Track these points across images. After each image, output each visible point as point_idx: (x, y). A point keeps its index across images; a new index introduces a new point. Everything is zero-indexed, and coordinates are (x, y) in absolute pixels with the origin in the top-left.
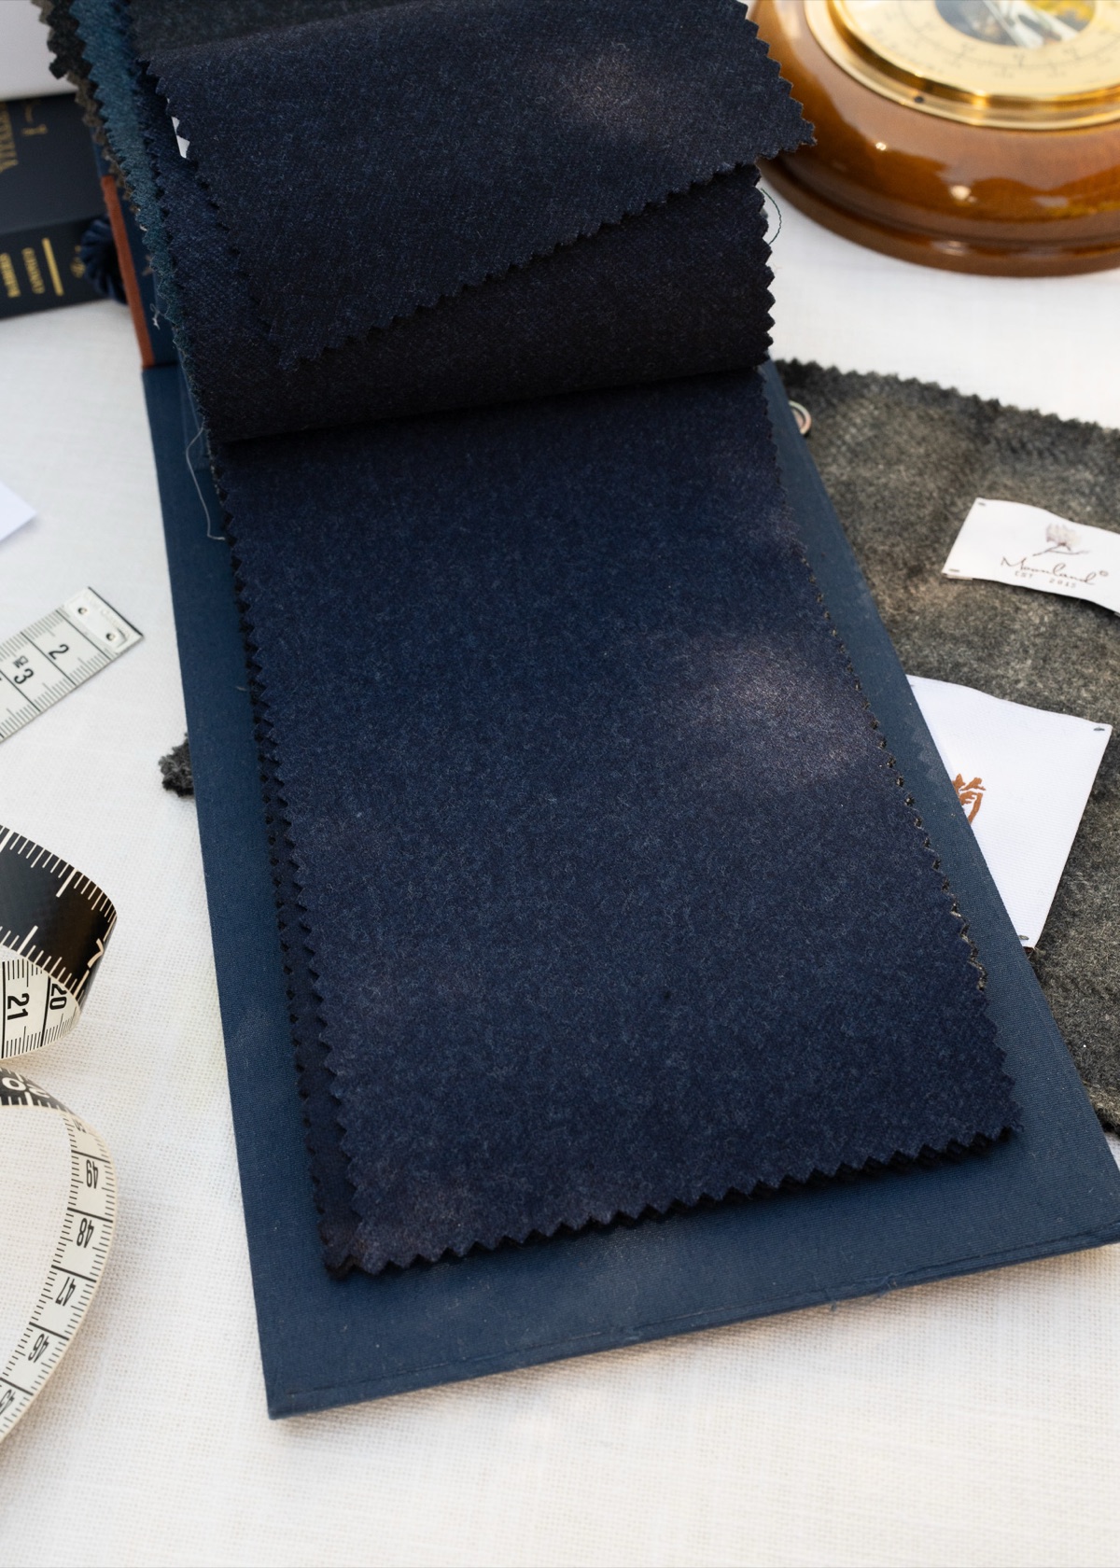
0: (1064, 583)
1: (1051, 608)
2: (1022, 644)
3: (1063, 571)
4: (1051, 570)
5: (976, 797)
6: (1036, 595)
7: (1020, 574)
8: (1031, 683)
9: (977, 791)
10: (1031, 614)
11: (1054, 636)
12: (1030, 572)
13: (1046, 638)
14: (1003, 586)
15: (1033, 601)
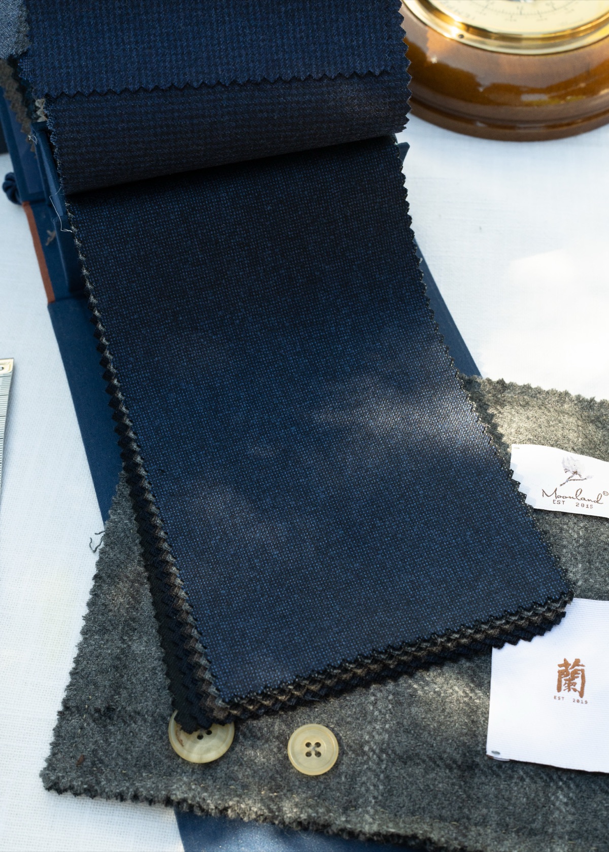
0: (585, 505)
1: (581, 525)
2: (572, 553)
4: (574, 497)
5: (580, 672)
6: (570, 515)
7: (556, 502)
8: (586, 581)
9: (580, 668)
10: (570, 532)
11: (589, 544)
12: (561, 499)
13: (585, 547)
14: (548, 512)
15: (569, 521)
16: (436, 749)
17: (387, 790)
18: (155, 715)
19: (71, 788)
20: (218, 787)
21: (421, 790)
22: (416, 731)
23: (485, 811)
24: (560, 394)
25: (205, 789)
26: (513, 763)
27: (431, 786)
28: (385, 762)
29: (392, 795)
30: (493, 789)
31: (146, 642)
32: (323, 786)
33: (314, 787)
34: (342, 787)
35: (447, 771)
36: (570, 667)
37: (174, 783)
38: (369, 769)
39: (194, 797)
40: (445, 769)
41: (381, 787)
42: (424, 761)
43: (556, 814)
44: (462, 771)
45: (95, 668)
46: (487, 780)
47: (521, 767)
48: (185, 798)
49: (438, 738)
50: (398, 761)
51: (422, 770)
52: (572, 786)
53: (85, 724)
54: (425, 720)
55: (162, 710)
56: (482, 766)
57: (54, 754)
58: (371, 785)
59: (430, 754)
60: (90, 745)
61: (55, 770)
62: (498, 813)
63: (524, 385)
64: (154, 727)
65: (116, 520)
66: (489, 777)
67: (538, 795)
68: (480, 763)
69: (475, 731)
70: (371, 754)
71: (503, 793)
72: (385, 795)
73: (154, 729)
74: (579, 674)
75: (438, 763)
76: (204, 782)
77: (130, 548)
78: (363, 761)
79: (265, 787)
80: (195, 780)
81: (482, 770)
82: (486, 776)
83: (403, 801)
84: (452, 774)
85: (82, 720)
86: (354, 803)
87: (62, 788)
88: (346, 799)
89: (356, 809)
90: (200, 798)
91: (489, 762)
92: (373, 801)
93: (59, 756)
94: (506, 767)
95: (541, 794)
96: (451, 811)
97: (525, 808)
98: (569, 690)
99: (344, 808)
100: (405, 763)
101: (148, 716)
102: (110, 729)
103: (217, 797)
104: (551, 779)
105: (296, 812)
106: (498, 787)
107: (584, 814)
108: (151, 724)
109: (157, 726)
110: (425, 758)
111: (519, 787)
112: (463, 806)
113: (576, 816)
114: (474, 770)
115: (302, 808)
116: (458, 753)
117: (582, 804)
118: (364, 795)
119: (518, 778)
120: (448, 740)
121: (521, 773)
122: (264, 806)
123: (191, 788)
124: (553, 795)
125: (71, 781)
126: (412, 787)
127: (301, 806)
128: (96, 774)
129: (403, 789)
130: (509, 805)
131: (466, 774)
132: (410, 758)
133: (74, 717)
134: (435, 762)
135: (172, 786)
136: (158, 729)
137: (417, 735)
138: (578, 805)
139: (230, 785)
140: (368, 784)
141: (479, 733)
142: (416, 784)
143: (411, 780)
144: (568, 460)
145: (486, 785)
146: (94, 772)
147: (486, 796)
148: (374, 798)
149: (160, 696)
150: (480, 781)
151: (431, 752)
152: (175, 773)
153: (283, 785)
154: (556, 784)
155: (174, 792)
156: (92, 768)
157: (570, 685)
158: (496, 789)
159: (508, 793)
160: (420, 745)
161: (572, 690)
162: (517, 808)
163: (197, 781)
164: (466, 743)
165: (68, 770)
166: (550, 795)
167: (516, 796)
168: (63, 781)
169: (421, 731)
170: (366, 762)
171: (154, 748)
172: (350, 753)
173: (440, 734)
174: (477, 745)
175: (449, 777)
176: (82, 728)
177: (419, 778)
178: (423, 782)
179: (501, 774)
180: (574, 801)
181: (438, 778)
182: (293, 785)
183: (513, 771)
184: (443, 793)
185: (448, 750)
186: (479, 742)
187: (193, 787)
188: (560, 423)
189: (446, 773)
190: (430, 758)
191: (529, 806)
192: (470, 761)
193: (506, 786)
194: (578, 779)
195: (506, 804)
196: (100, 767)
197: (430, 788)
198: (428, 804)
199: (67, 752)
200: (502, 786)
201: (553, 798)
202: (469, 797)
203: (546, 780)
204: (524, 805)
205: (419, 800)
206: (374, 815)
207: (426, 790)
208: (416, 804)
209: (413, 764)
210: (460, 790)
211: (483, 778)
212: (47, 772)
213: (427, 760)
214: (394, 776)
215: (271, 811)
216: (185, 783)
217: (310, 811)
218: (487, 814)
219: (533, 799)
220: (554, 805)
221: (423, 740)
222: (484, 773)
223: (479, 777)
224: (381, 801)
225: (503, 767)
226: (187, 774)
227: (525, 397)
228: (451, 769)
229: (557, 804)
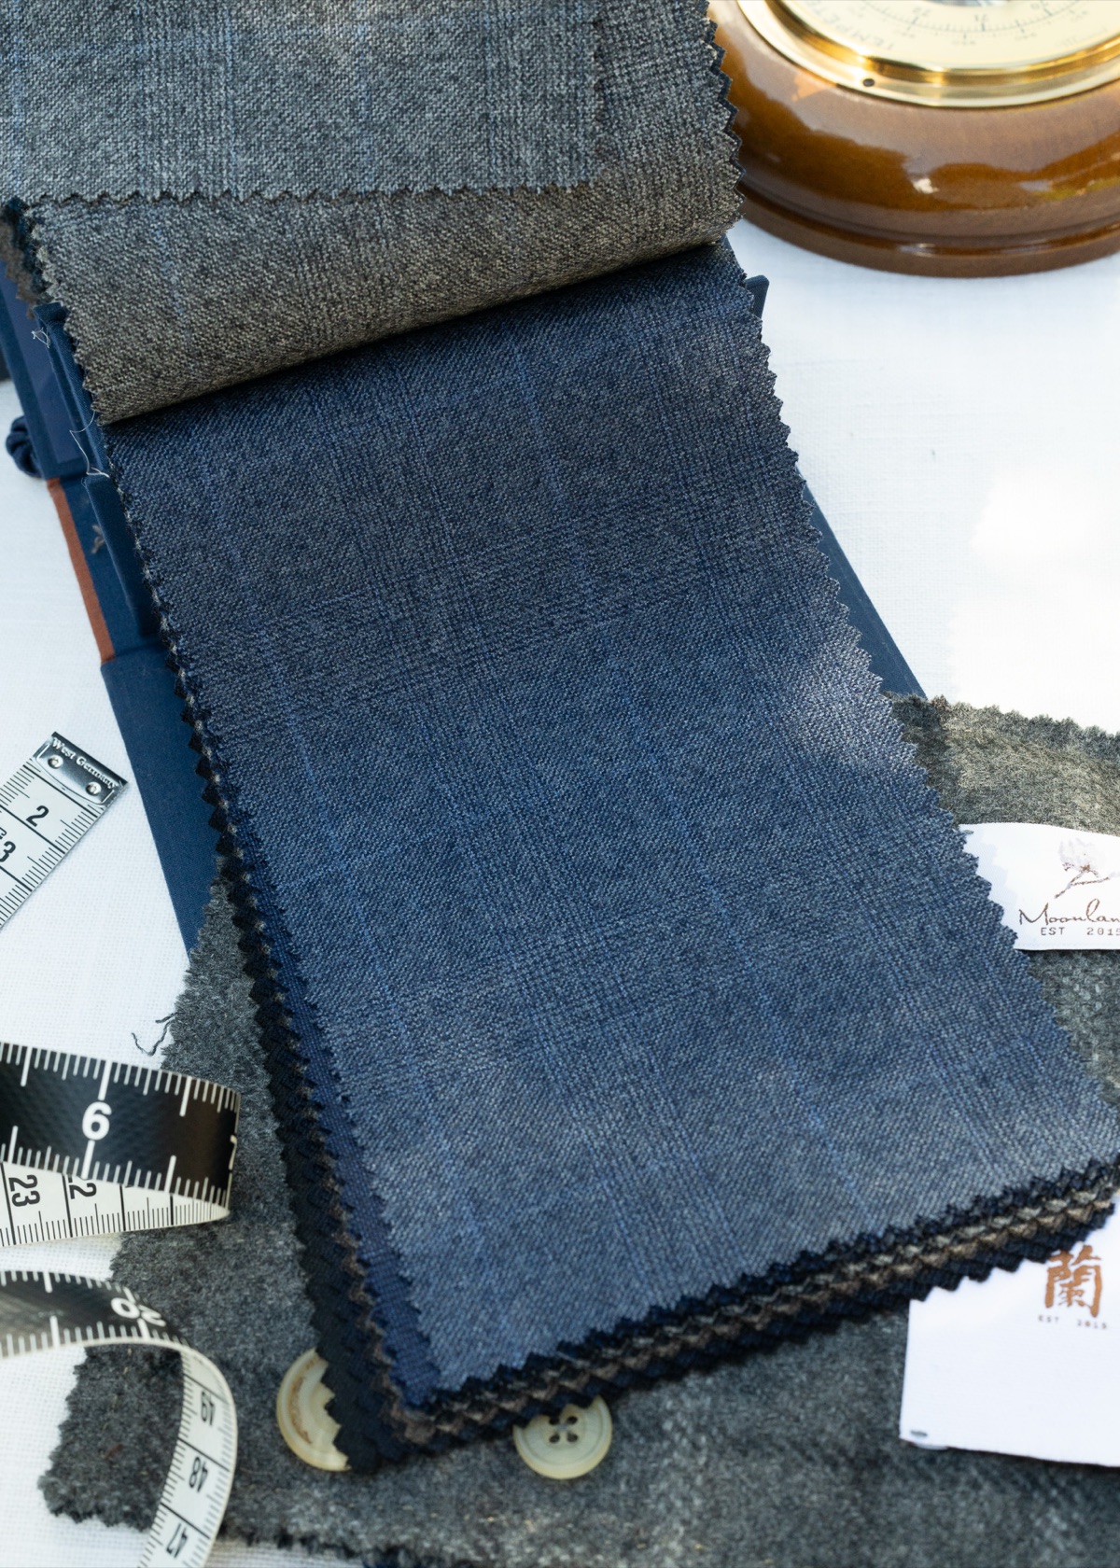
0: (1106, 932)
1: (1099, 972)
2: (1080, 1035)
3: (1098, 913)
4: (1084, 917)
5: (1092, 1271)
6: (1075, 958)
7: (1047, 931)
9: (1092, 1261)
10: (1077, 988)
11: (1115, 1010)
12: (1058, 924)
13: (1107, 1018)
15: (1074, 968)
16: (805, 1425)
17: (708, 1506)
18: (261, 1369)
19: (99, 1511)
20: (380, 1508)
21: (775, 1507)
22: (767, 1390)
23: (902, 1550)
24: (1058, 725)
25: (356, 1513)
26: (956, 1455)
27: (797, 1501)
28: (705, 1452)
29: (719, 1516)
30: (919, 1505)
31: (247, 1229)
32: (583, 1502)
33: (566, 1504)
34: (622, 1504)
35: (828, 1469)
36: (1072, 1261)
37: (296, 1502)
38: (673, 1466)
39: (333, 1529)
40: (823, 1467)
41: (697, 1502)
42: (781, 1449)
43: (1046, 1555)
44: (856, 1469)
45: (147, 1276)
46: (907, 1489)
47: (974, 1461)
48: (315, 1531)
49: (810, 1404)
50: (729, 1449)
51: (777, 1467)
52: (1077, 1497)
53: (126, 1386)
54: (785, 1368)
55: (273, 1360)
56: (896, 1460)
57: (65, 1446)
58: (676, 1497)
59: (793, 1435)
60: (135, 1426)
61: (69, 1474)
62: (929, 1555)
63: (986, 709)
64: (257, 1394)
65: (198, 994)
66: (911, 1482)
67: (1009, 1517)
68: (893, 1453)
69: (882, 1390)
70: (677, 1437)
71: (939, 1514)
72: (705, 1517)
73: (258, 1398)
74: (1089, 1274)
75: (808, 1453)
76: (353, 1499)
77: (220, 1048)
78: (661, 1452)
79: (472, 1507)
80: (335, 1495)
81: (897, 1468)
82: (905, 1481)
83: (741, 1527)
84: (837, 1475)
85: (121, 1379)
86: (643, 1535)
87: (81, 1512)
88: (629, 1528)
89: (648, 1547)
90: (344, 1530)
91: (910, 1453)
92: (682, 1530)
93: (77, 1447)
94: (943, 1461)
95: (1014, 1515)
96: (834, 1550)
97: (982, 1544)
98: (1070, 1304)
99: (625, 1544)
100: (745, 1454)
101: (247, 1370)
102: (173, 1395)
103: (377, 1528)
104: (1035, 1484)
105: (531, 1554)
106: (928, 1502)
107: (1103, 1554)
108: (252, 1387)
109: (264, 1392)
110: (783, 1442)
111: (971, 1500)
112: (860, 1539)
113: (1086, 1558)
114: (880, 1468)
115: (542, 1546)
116: (849, 1435)
117: (1099, 1534)
118: (664, 1519)
119: (968, 1483)
120: (829, 1408)
121: (974, 1473)
122: (468, 1542)
123: (328, 1510)
124: (1039, 1515)
125: (97, 1497)
126: (757, 1500)
127: (542, 1541)
128: (146, 1484)
129: (740, 1505)
130: (949, 1539)
131: (865, 1475)
132: (753, 1443)
133: (105, 1374)
134: (803, 1452)
135: (291, 1508)
136: (265, 1397)
137: (768, 1398)
138: (1091, 1537)
139: (403, 1504)
140: (672, 1497)
141: (890, 1395)
142: (767, 1495)
143: (755, 1486)
144: (1070, 844)
145: (905, 1498)
146: (144, 1480)
147: (904, 1520)
148: (685, 1522)
149: (270, 1333)
150: (893, 1489)
151: (795, 1431)
152: (298, 1483)
153: (505, 1502)
154: (1045, 1493)
155: (294, 1520)
156: (140, 1470)
157: (1071, 1294)
158: (924, 1505)
159: (947, 1513)
160: (772, 1419)
161: (1075, 1305)
162: (966, 1544)
163: (340, 1497)
164: (864, 1414)
165: (92, 1475)
166: (1032, 1516)
167: (963, 1520)
168: (84, 1496)
169: (775, 1390)
170: (667, 1453)
171: (258, 1433)
172: (636, 1435)
173: (813, 1396)
174: (886, 1418)
175: (831, 1482)
176: (120, 1393)
177: (772, 1483)
178: (780, 1491)
179: (934, 1475)
180: (1082, 1528)
181: (809, 1484)
182: (524, 1502)
183: (958, 1469)
184: (821, 1515)
185: (829, 1428)
186: (889, 1413)
187: (332, 1509)
188: (1056, 775)
189: (826, 1474)
190: (794, 1445)
191: (991, 1540)
192: (872, 1450)
193: (944, 1499)
194: (1089, 1484)
195: (945, 1535)
196: (155, 1470)
197: (792, 1503)
198: (790, 1536)
199: (92, 1439)
200: (936, 1501)
201: (1038, 1523)
202: (871, 1521)
203: (1025, 1486)
204: (978, 1536)
205: (773, 1527)
206: (683, 1558)
207: (786, 1507)
208: (766, 1536)
209: (759, 1455)
210: (853, 1508)
211: (899, 1484)
212: (53, 1479)
213: (788, 1447)
214: (723, 1480)
215: (480, 1551)
216: (316, 1501)
217: (557, 1551)
218: (907, 1556)
219: (999, 1526)
220: (1041, 1536)
221: (780, 1407)
222: (900, 1474)
223: (891, 1482)
224: (696, 1529)
225: (939, 1460)
226: (321, 1484)
227: (988, 731)
228: (835, 1466)
229: (1048, 1534)
